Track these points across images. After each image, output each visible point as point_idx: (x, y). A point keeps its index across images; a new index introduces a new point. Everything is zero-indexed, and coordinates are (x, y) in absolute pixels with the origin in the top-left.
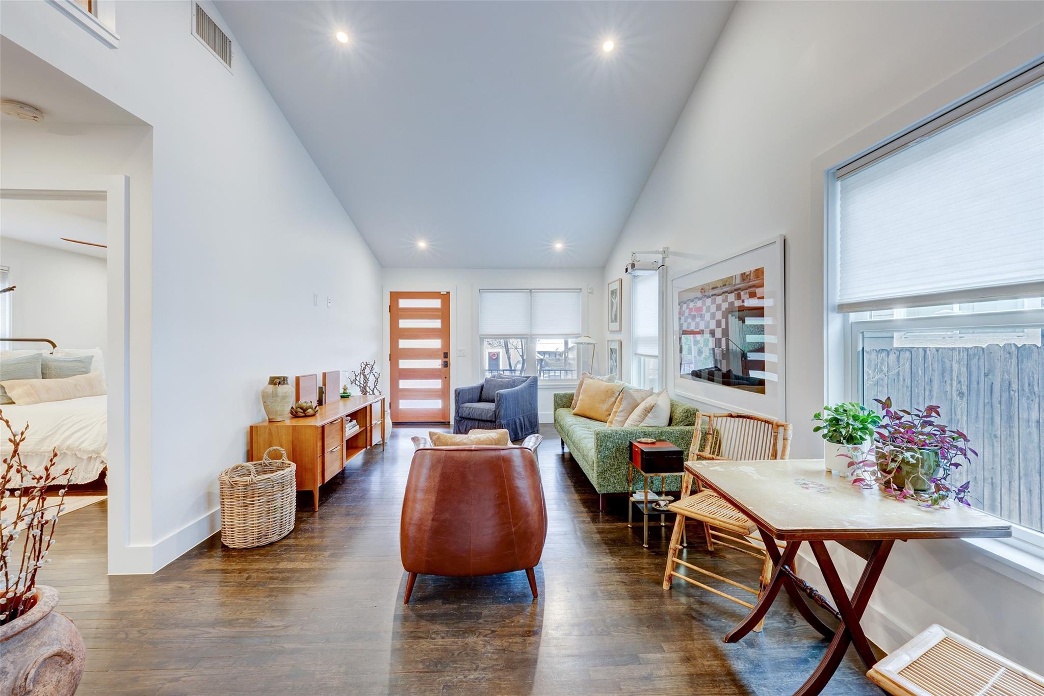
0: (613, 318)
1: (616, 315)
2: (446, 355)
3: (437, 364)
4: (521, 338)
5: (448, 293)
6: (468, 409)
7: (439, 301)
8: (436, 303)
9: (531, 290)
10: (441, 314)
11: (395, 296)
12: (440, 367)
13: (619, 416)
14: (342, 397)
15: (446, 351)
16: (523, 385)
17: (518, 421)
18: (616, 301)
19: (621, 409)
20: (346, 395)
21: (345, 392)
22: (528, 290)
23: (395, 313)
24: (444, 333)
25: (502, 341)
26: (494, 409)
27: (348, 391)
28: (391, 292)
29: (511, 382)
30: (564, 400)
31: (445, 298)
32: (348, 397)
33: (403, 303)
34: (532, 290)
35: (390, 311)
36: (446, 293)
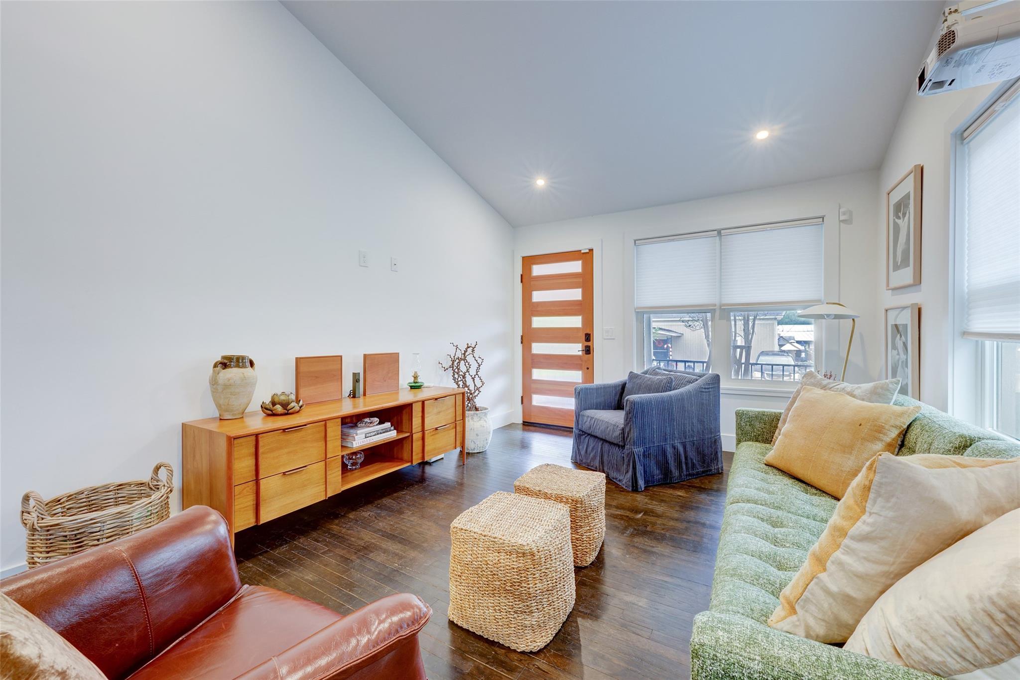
0: (899, 259)
1: (906, 252)
2: (588, 337)
3: (575, 349)
5: (591, 250)
6: (589, 419)
7: (580, 263)
8: (575, 267)
9: (719, 232)
10: (581, 280)
11: (529, 261)
12: (580, 353)
13: (850, 551)
14: (412, 387)
15: (588, 332)
16: (689, 387)
17: (669, 450)
18: (907, 223)
19: (861, 527)
20: (417, 384)
21: (416, 381)
22: (716, 232)
23: (528, 282)
24: (585, 308)
26: (623, 426)
27: (419, 380)
28: (523, 257)
29: (665, 381)
30: (757, 425)
31: (587, 257)
32: (419, 387)
33: (538, 270)
34: (722, 232)
35: (522, 282)
36: (588, 251)
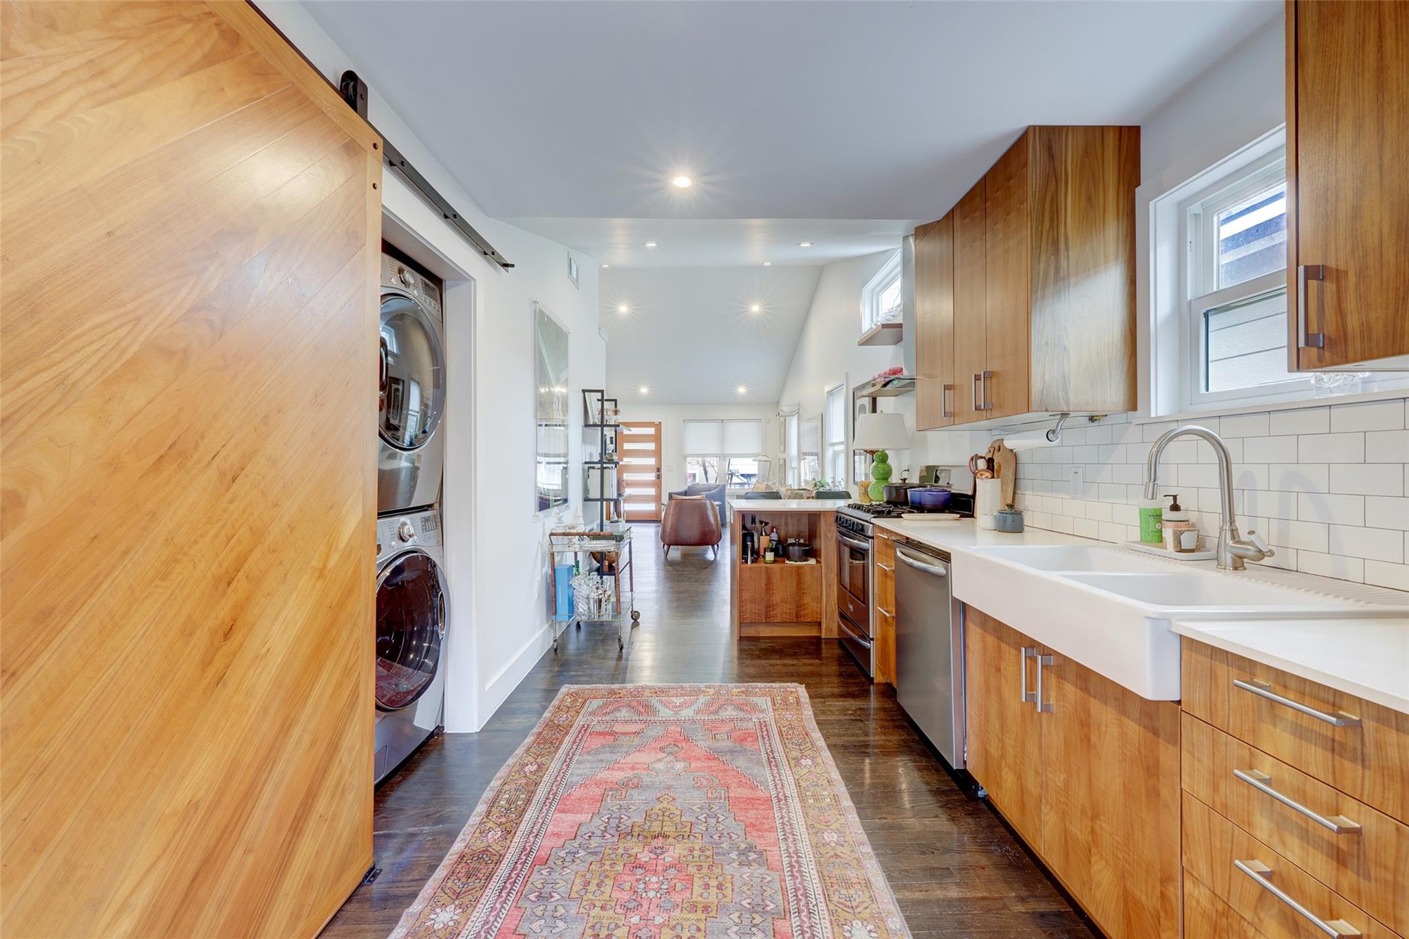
2: (659, 470)
3: (651, 477)
4: (717, 457)
5: (660, 423)
7: (653, 429)
8: (651, 431)
9: (722, 420)
10: (654, 438)
12: (654, 478)
15: (659, 467)
16: (715, 490)
23: (621, 438)
24: (658, 453)
25: (700, 459)
31: (658, 426)
34: (724, 420)
36: (658, 423)
